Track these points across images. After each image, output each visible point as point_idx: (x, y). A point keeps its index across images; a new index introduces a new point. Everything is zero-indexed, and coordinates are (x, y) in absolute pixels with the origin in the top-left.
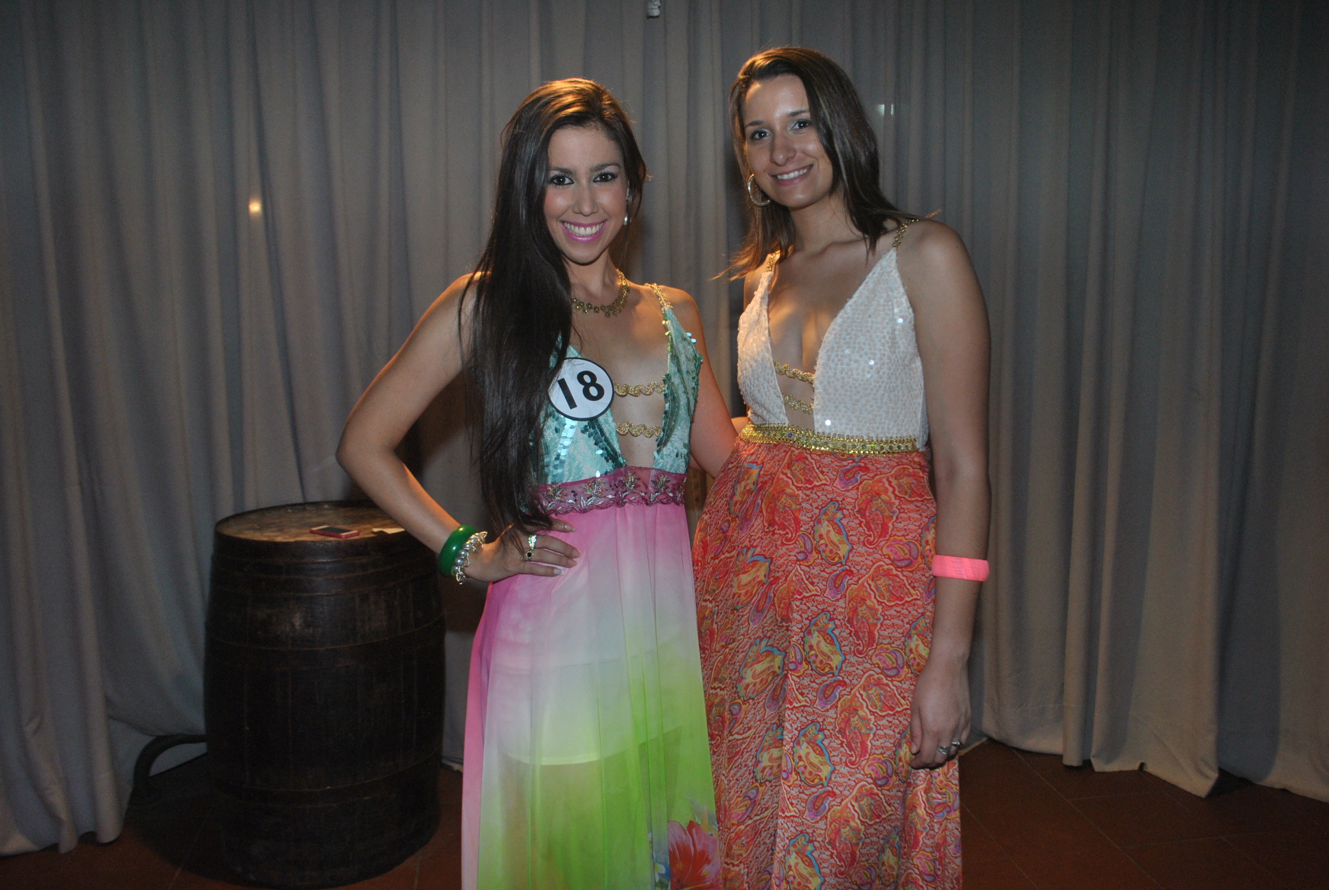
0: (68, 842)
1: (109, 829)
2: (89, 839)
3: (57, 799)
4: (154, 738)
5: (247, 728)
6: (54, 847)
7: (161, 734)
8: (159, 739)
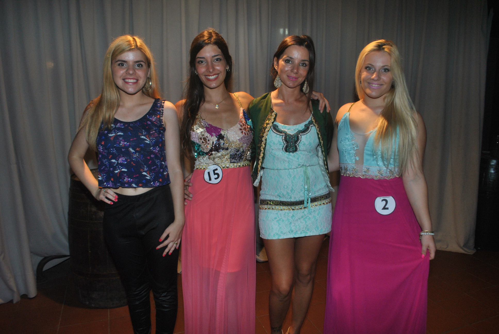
0: (16, 299)
1: (33, 292)
2: (24, 297)
3: (12, 283)
4: (43, 258)
5: (90, 252)
6: (12, 301)
7: (46, 256)
8: (45, 258)
